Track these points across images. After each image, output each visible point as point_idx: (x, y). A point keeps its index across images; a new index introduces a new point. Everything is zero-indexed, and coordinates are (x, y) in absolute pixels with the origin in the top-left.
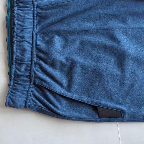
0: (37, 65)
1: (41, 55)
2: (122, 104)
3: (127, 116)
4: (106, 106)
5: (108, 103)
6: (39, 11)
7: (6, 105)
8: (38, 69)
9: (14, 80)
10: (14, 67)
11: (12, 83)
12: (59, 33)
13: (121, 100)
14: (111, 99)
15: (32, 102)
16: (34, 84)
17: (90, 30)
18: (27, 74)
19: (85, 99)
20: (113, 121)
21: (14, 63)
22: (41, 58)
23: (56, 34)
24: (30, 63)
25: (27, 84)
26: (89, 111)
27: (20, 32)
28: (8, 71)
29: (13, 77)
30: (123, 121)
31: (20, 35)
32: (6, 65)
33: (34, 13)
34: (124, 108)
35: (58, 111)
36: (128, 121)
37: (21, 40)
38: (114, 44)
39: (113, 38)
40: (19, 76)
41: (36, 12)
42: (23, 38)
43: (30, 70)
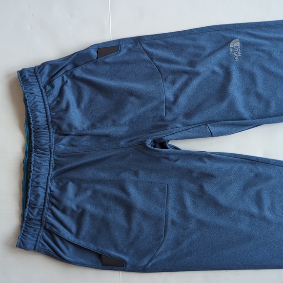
0: (49, 211)
1: (54, 201)
2: (126, 254)
3: (128, 266)
4: (109, 254)
5: (113, 253)
6: (55, 158)
7: (17, 247)
8: (50, 214)
9: (26, 222)
10: (27, 211)
11: (24, 225)
12: (73, 181)
13: (125, 250)
14: (116, 248)
15: (41, 245)
16: (45, 228)
17: (103, 180)
18: (39, 218)
19: (91, 247)
20: (116, 270)
21: (28, 207)
22: (53, 204)
23: (71, 181)
24: (42, 207)
25: (38, 227)
26: (95, 258)
27: (36, 178)
28: (21, 212)
29: (26, 219)
30: (124, 270)
31: (36, 180)
32: (20, 206)
33: (50, 160)
34: (126, 258)
35: (65, 257)
36: (129, 271)
37: (37, 185)
38: (124, 196)
39: (124, 190)
40: (31, 219)
41: (52, 159)
42: (38, 183)
43: (42, 214)
